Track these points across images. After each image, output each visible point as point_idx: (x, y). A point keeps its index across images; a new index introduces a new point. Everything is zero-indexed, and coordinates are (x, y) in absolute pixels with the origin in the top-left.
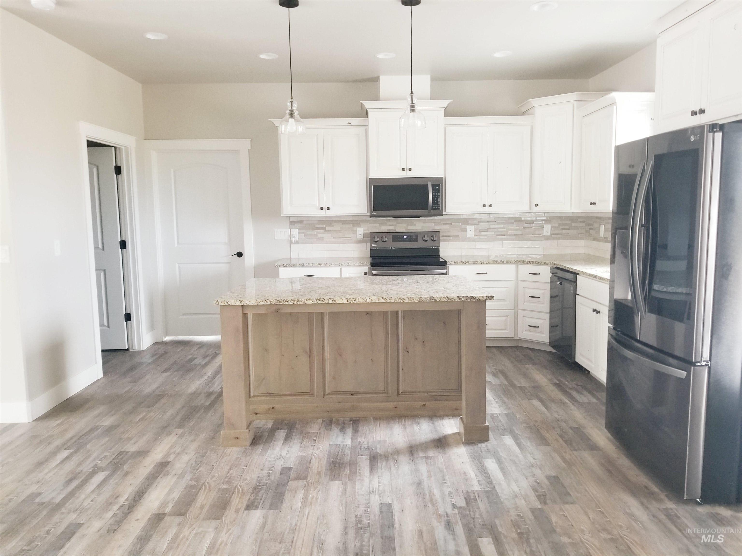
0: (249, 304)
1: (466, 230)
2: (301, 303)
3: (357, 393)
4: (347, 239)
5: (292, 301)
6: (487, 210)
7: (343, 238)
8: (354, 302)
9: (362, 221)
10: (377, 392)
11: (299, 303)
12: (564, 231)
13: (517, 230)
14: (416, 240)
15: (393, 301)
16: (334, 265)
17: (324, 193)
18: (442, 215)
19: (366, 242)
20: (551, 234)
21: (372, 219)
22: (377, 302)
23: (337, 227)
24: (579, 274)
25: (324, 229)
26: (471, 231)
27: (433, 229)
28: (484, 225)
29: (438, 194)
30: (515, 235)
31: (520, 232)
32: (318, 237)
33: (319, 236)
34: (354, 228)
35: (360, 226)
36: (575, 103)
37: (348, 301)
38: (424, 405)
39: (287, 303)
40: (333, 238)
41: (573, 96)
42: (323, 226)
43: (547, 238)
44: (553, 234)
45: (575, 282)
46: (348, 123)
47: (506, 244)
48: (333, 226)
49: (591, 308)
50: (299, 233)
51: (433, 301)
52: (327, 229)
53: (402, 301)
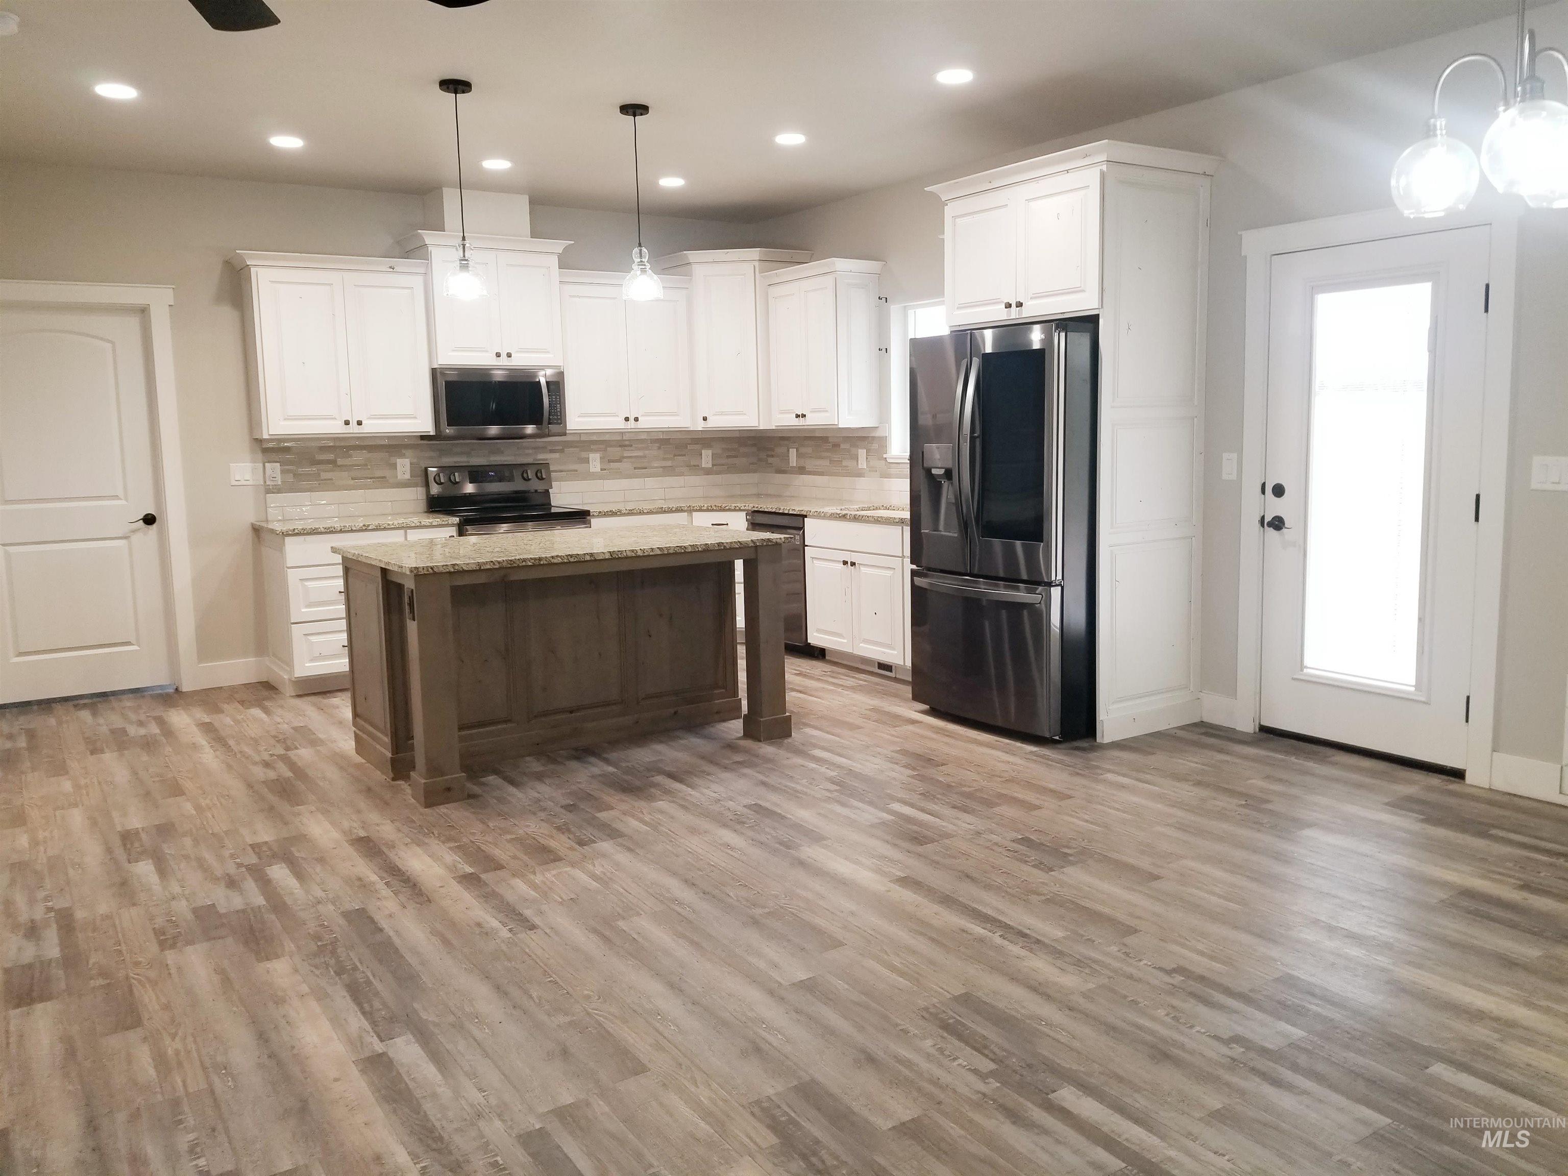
0: (467, 569)
1: (587, 461)
2: (545, 562)
3: (579, 709)
4: (382, 482)
5: (532, 561)
6: (631, 424)
7: (371, 478)
8: (620, 556)
9: (407, 447)
10: (607, 704)
11: (542, 563)
12: (730, 461)
13: (664, 459)
14: (511, 479)
15: (671, 551)
16: (393, 526)
17: (349, 394)
18: (565, 434)
19: (416, 485)
20: (713, 465)
21: (423, 442)
22: (651, 554)
23: (358, 457)
24: (806, 516)
25: (333, 462)
26: (595, 463)
27: (534, 460)
28: (614, 452)
29: (556, 398)
30: (661, 467)
31: (669, 463)
32: (322, 478)
33: (324, 475)
34: (392, 460)
35: (403, 456)
36: (757, 264)
37: (611, 556)
38: (675, 713)
39: (524, 564)
40: (352, 479)
41: (754, 253)
42: (331, 457)
43: (708, 472)
44: (715, 465)
45: (802, 528)
46: (390, 267)
47: (650, 482)
48: (350, 456)
49: (839, 561)
50: (282, 472)
51: (722, 548)
52: (340, 462)
53: (683, 551)
